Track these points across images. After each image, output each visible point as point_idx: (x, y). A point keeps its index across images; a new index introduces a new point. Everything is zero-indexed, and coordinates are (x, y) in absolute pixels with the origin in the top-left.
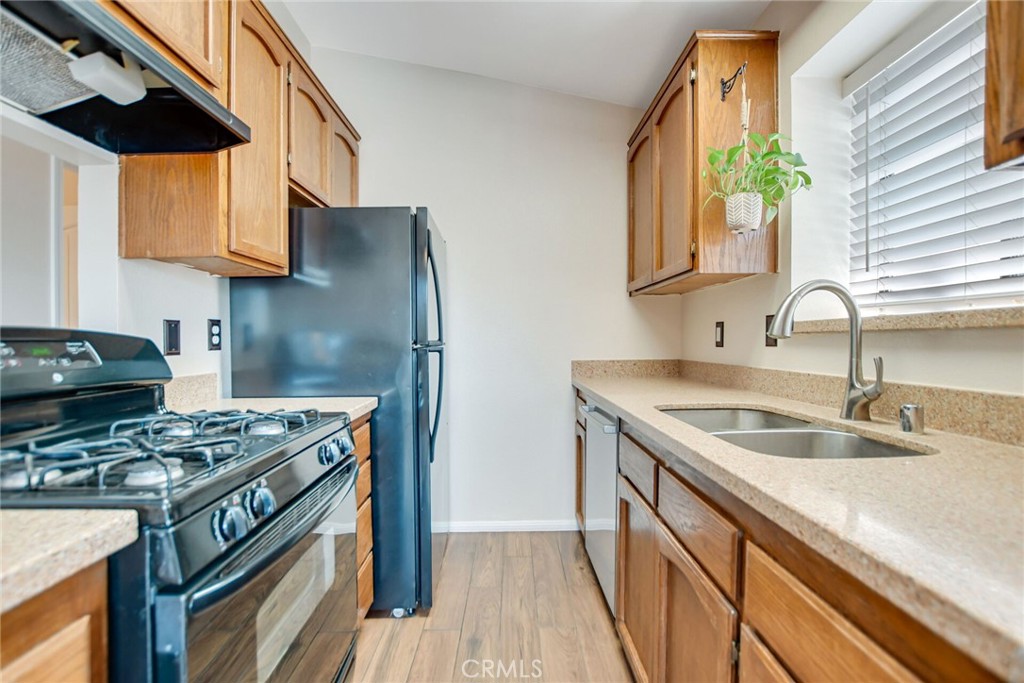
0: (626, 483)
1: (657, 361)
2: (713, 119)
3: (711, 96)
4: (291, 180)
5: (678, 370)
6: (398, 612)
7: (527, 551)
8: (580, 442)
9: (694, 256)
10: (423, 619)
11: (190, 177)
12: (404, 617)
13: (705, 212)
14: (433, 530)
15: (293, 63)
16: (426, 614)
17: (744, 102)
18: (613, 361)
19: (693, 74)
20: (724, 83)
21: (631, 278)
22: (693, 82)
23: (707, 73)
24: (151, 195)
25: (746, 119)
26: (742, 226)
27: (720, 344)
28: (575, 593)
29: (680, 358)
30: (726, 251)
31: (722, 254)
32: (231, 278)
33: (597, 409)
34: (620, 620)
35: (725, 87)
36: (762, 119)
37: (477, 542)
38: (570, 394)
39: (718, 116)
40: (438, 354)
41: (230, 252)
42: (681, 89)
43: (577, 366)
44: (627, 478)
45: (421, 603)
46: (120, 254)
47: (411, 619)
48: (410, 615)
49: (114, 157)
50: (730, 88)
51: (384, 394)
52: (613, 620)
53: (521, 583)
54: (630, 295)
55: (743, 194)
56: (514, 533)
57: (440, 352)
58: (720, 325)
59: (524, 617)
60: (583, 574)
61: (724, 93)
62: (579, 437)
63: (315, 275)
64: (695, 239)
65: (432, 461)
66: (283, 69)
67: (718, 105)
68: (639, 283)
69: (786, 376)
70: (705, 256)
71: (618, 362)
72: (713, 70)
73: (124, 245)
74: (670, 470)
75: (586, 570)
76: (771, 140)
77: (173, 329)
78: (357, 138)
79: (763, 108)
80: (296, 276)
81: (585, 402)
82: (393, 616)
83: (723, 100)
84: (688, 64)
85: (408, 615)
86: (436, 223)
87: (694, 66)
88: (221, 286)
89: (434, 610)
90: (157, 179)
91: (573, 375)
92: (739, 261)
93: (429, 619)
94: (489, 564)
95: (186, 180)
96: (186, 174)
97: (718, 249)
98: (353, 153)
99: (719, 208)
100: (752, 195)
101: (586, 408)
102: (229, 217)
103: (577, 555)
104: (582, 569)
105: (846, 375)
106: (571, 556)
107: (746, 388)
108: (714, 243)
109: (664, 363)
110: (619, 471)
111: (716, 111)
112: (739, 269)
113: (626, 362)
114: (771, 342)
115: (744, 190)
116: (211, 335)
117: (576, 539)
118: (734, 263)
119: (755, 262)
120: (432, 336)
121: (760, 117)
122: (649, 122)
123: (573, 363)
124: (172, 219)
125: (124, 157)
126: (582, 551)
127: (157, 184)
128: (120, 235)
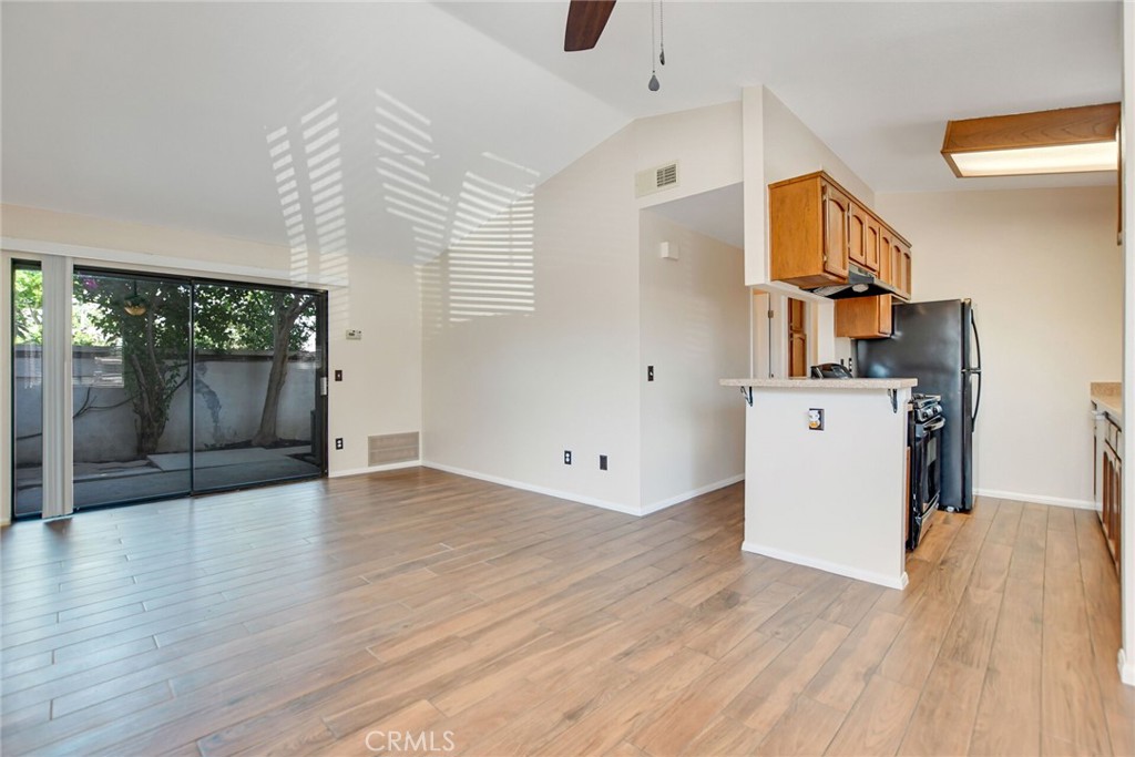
4: (893, 293)
6: (951, 509)
7: (1044, 510)
8: (1095, 440)
10: (966, 515)
12: (954, 512)
14: (974, 494)
24: (847, 314)
32: (857, 339)
37: (1000, 501)
38: (1088, 406)
40: (977, 375)
41: (879, 332)
43: (1094, 387)
46: (834, 335)
48: (957, 512)
57: (979, 374)
62: (1095, 437)
66: (890, 243)
77: (842, 361)
82: (947, 511)
88: (852, 343)
91: (1091, 393)
93: (970, 516)
95: (863, 307)
101: (1096, 413)
102: (879, 318)
104: (1092, 522)
117: (1092, 513)
123: (1093, 384)
124: (857, 322)
126: (1095, 517)
127: (850, 309)
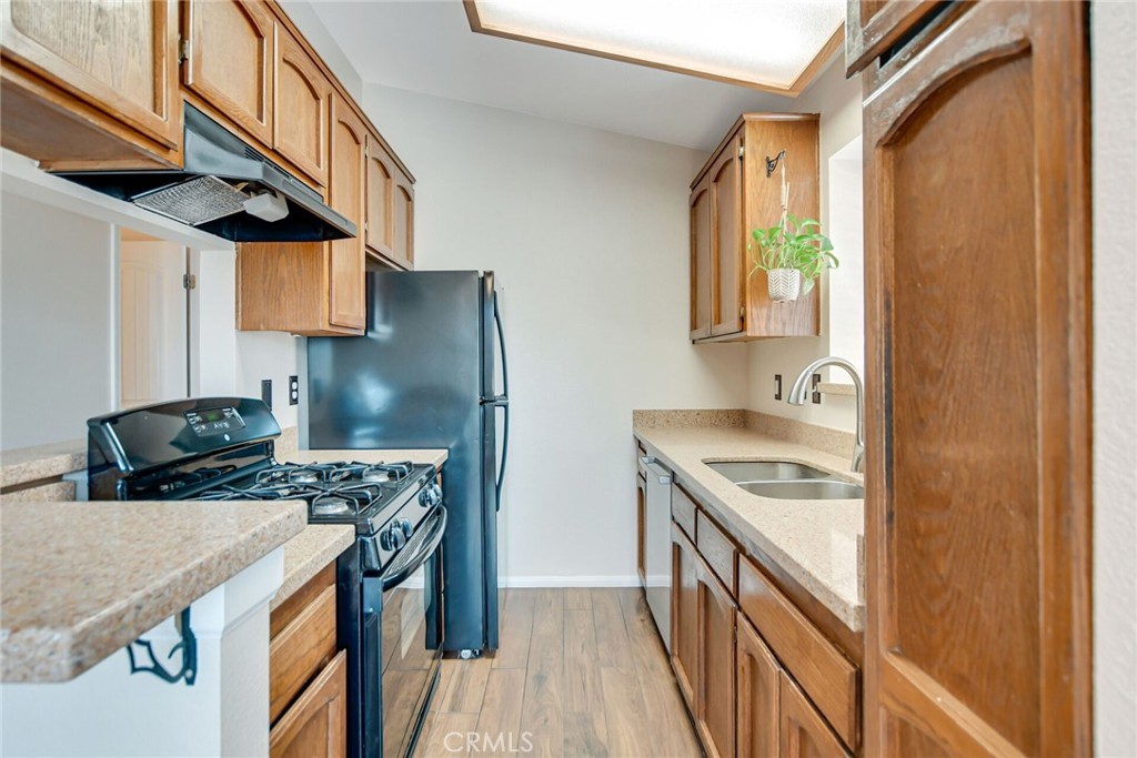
0: (677, 528)
1: (722, 411)
2: (759, 195)
3: (758, 172)
4: (367, 246)
5: (742, 421)
6: (466, 653)
7: (588, 605)
8: (641, 493)
9: (743, 319)
10: (489, 660)
11: (299, 262)
12: (471, 658)
13: (752, 280)
14: (500, 585)
15: (369, 136)
16: (492, 655)
17: (784, 186)
18: (676, 411)
19: (742, 149)
20: (769, 162)
21: (694, 326)
22: (741, 158)
23: (753, 151)
24: (265, 277)
25: (785, 200)
26: (781, 297)
27: (778, 397)
28: (634, 640)
29: (745, 408)
30: (772, 315)
31: (768, 319)
32: (309, 338)
33: (656, 461)
34: (673, 654)
35: (771, 165)
36: (805, 193)
37: (535, 597)
38: (632, 445)
39: (764, 191)
40: (503, 408)
41: (331, 324)
42: (731, 160)
43: (639, 416)
44: (678, 524)
45: (488, 647)
46: (237, 328)
47: (478, 661)
48: (477, 657)
49: (233, 243)
50: (774, 167)
51: (451, 447)
52: (668, 656)
53: (582, 632)
54: (693, 342)
55: (782, 270)
56: (573, 588)
57: (506, 407)
58: (778, 378)
59: (585, 659)
60: (644, 626)
61: (769, 171)
62: (640, 489)
63: (383, 331)
64: (743, 304)
65: (497, 510)
66: (363, 146)
67: (763, 182)
68: (700, 333)
69: (825, 432)
70: (752, 320)
71: (681, 411)
72: (759, 148)
73: (240, 320)
74: (706, 513)
75: (647, 622)
76: (803, 225)
77: (267, 386)
78: (412, 181)
79: (806, 183)
80: (370, 334)
81: (645, 452)
82: (461, 658)
83: (769, 175)
84: (737, 140)
85: (476, 656)
86: (502, 285)
87: (742, 143)
88: (298, 345)
89: (500, 652)
90: (269, 262)
91: (635, 425)
92: (784, 324)
93: (495, 661)
94: (550, 616)
95: (295, 265)
96: (295, 260)
97: (765, 311)
98: (409, 198)
99: (762, 278)
100: (789, 270)
101: (646, 460)
102: (330, 294)
103: (639, 610)
104: (642, 620)
105: (855, 432)
106: (634, 611)
107: (797, 442)
108: (761, 308)
109: (728, 413)
110: (673, 518)
111: (762, 187)
112: (784, 332)
113: (689, 411)
114: (817, 399)
115: (782, 266)
116: (292, 391)
117: (638, 595)
118: (780, 327)
119: (799, 325)
120: (498, 391)
121: (802, 192)
122: (707, 176)
123: (635, 412)
124: (283, 298)
125: (240, 244)
126: (644, 605)
127: (270, 268)
128: (237, 311)
